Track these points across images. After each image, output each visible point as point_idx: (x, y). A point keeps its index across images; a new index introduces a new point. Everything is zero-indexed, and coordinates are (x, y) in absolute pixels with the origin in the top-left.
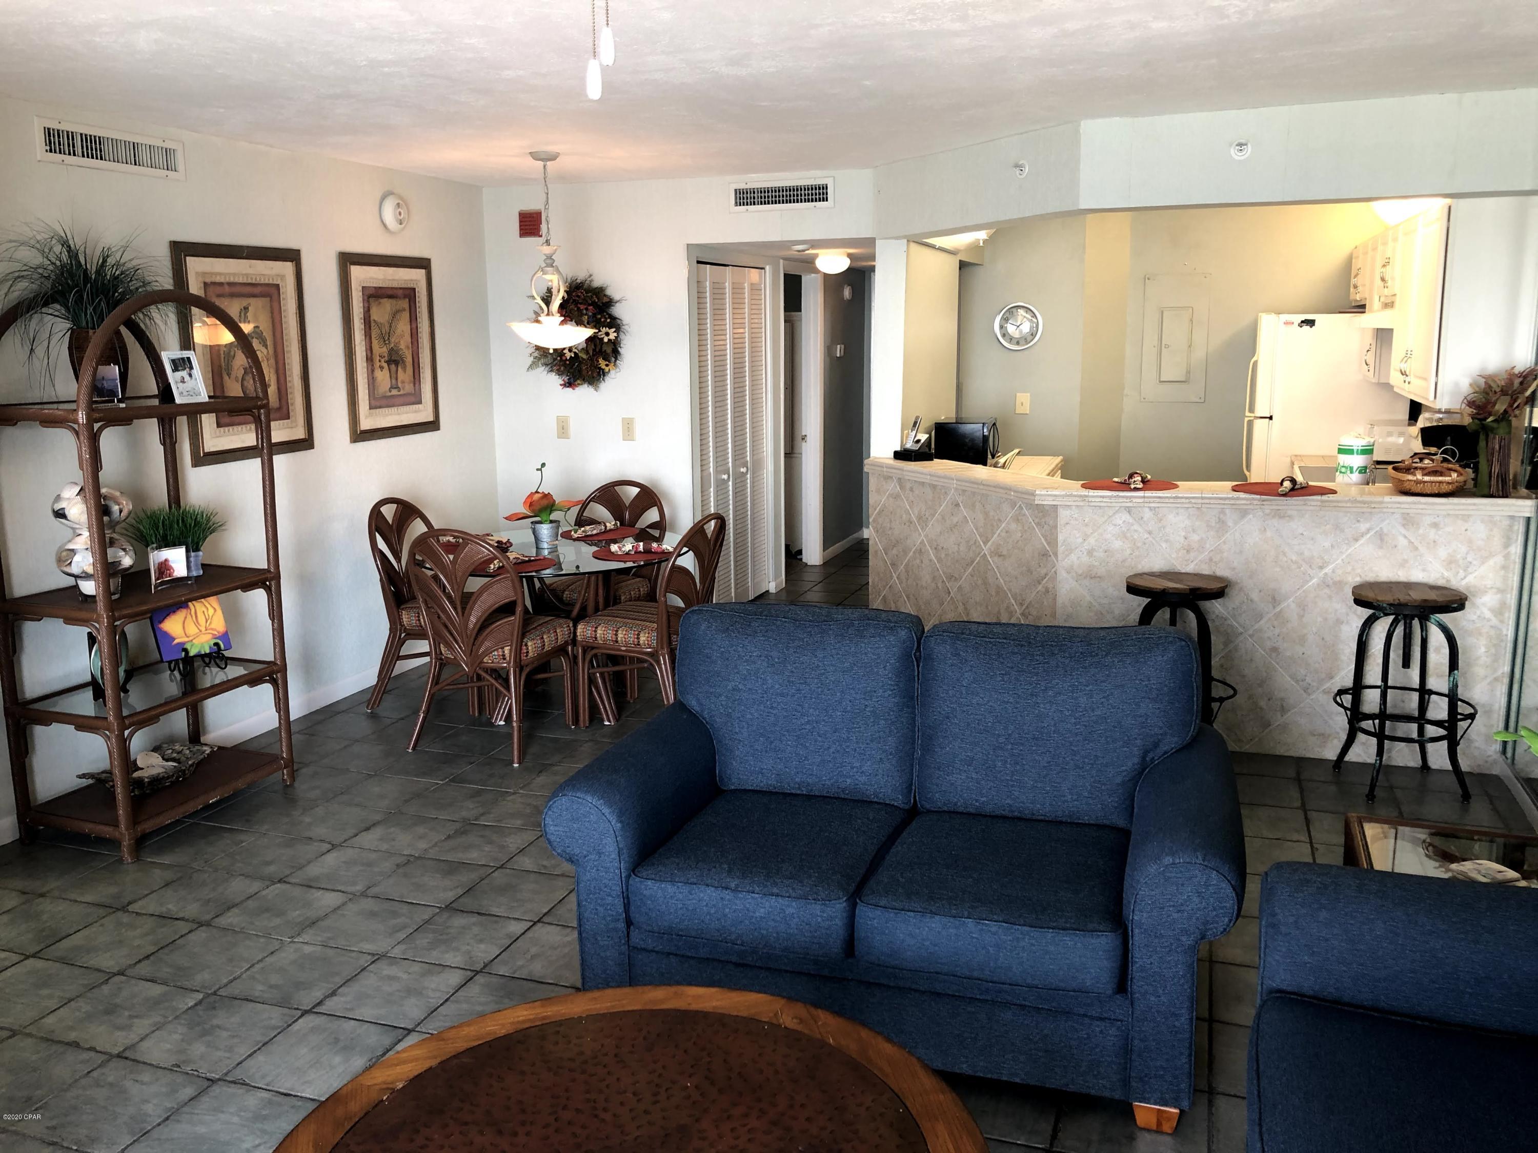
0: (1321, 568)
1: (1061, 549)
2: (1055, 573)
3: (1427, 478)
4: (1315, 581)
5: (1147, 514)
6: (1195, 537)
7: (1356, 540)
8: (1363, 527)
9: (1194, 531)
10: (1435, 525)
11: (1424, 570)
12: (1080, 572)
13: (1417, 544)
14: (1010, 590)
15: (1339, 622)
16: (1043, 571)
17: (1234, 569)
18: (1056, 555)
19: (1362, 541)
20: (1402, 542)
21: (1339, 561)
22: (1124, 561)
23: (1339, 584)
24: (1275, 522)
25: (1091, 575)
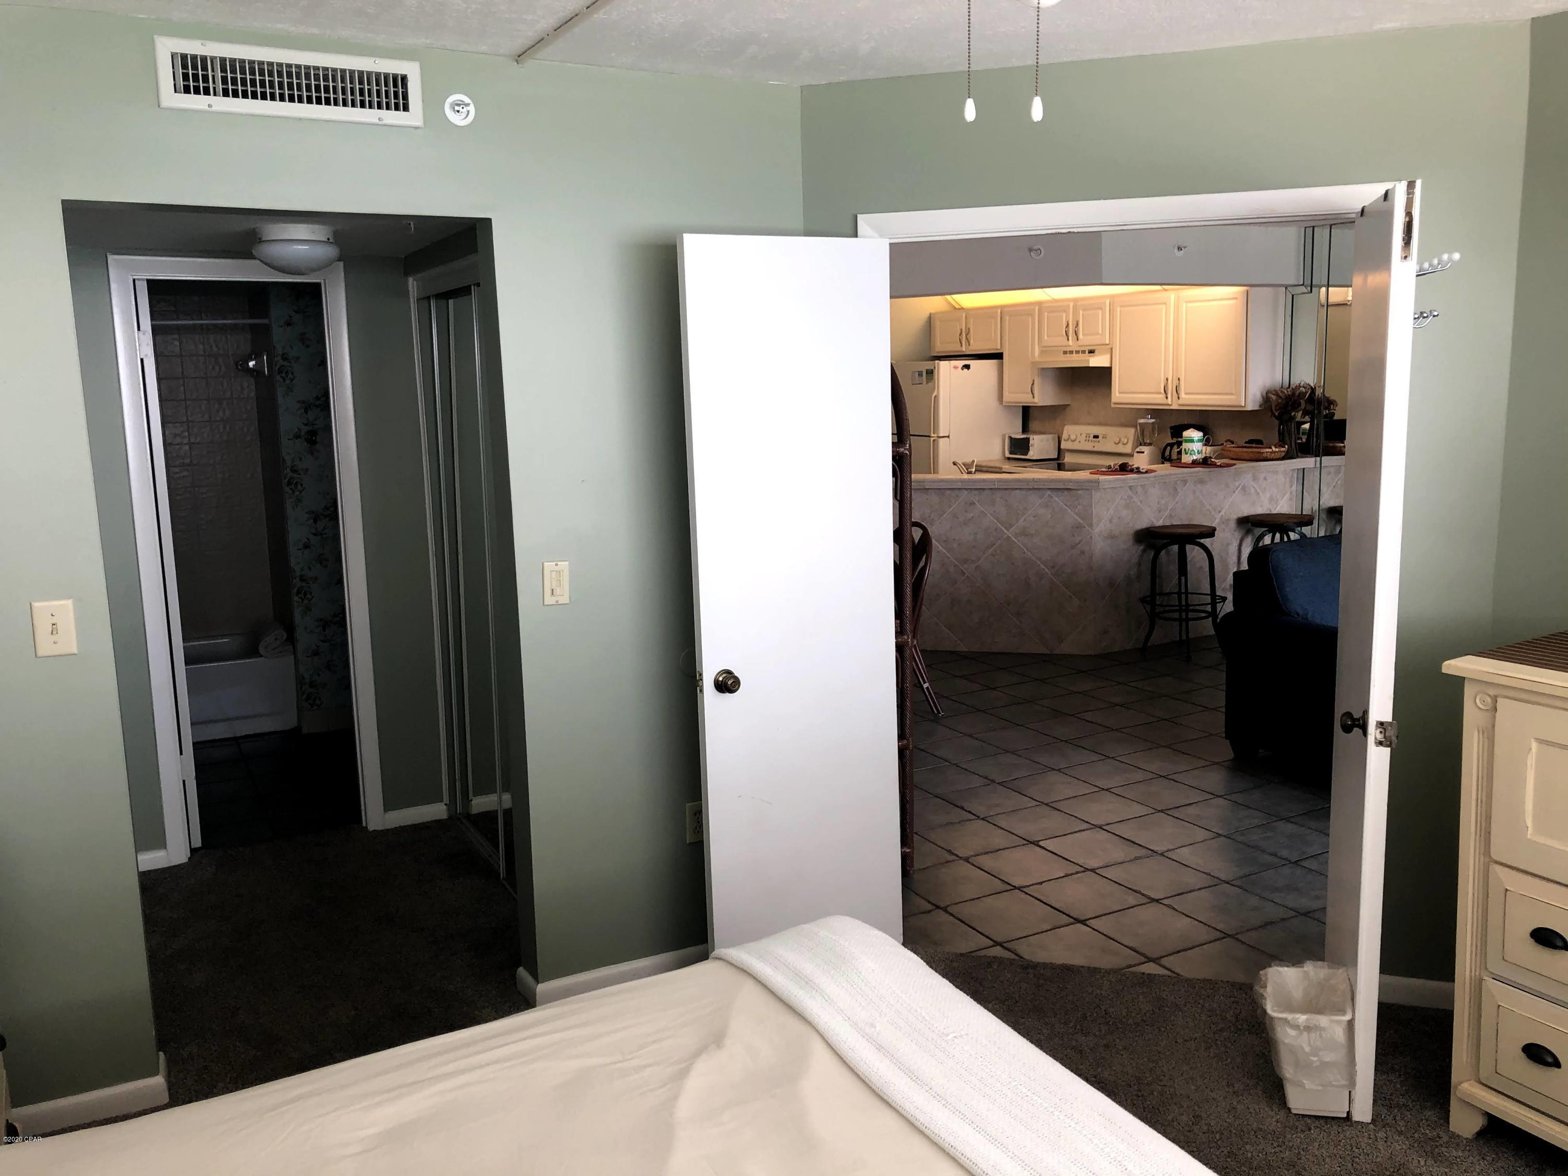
0: (1220, 512)
1: (1095, 520)
2: (1091, 537)
3: (1277, 450)
4: (1217, 521)
5: (1140, 490)
6: (1163, 502)
7: (1234, 492)
8: (1237, 484)
9: (1162, 498)
10: (1265, 479)
11: (1261, 506)
12: (1106, 535)
13: (1258, 491)
14: (1040, 559)
15: (1228, 545)
16: (1077, 539)
17: (1181, 519)
18: (1091, 525)
19: (1237, 492)
20: (1253, 490)
21: (1227, 507)
22: (1128, 523)
23: (1228, 520)
24: (1199, 486)
25: (1112, 537)
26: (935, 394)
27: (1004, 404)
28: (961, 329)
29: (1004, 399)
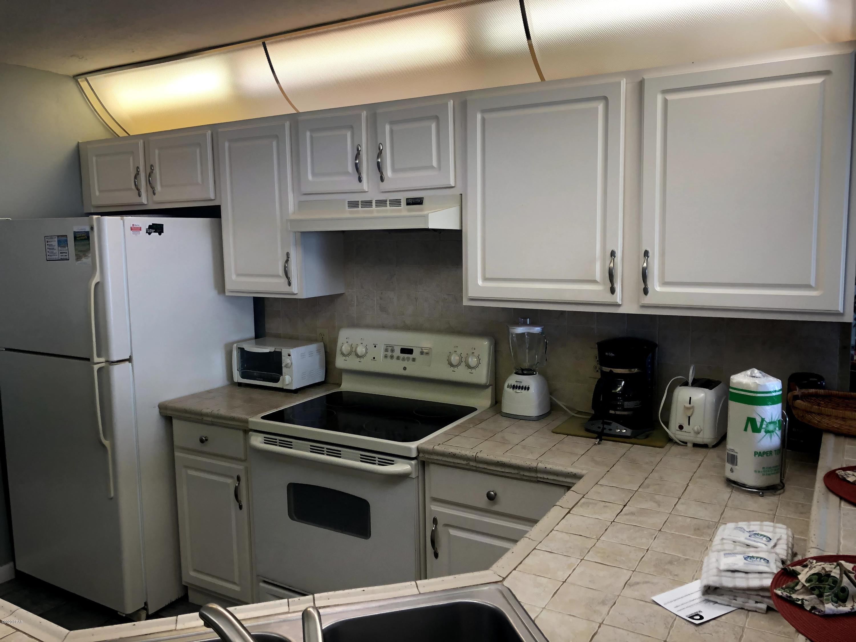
26: (97, 279)
27: (227, 294)
28: (138, 168)
29: (229, 286)
